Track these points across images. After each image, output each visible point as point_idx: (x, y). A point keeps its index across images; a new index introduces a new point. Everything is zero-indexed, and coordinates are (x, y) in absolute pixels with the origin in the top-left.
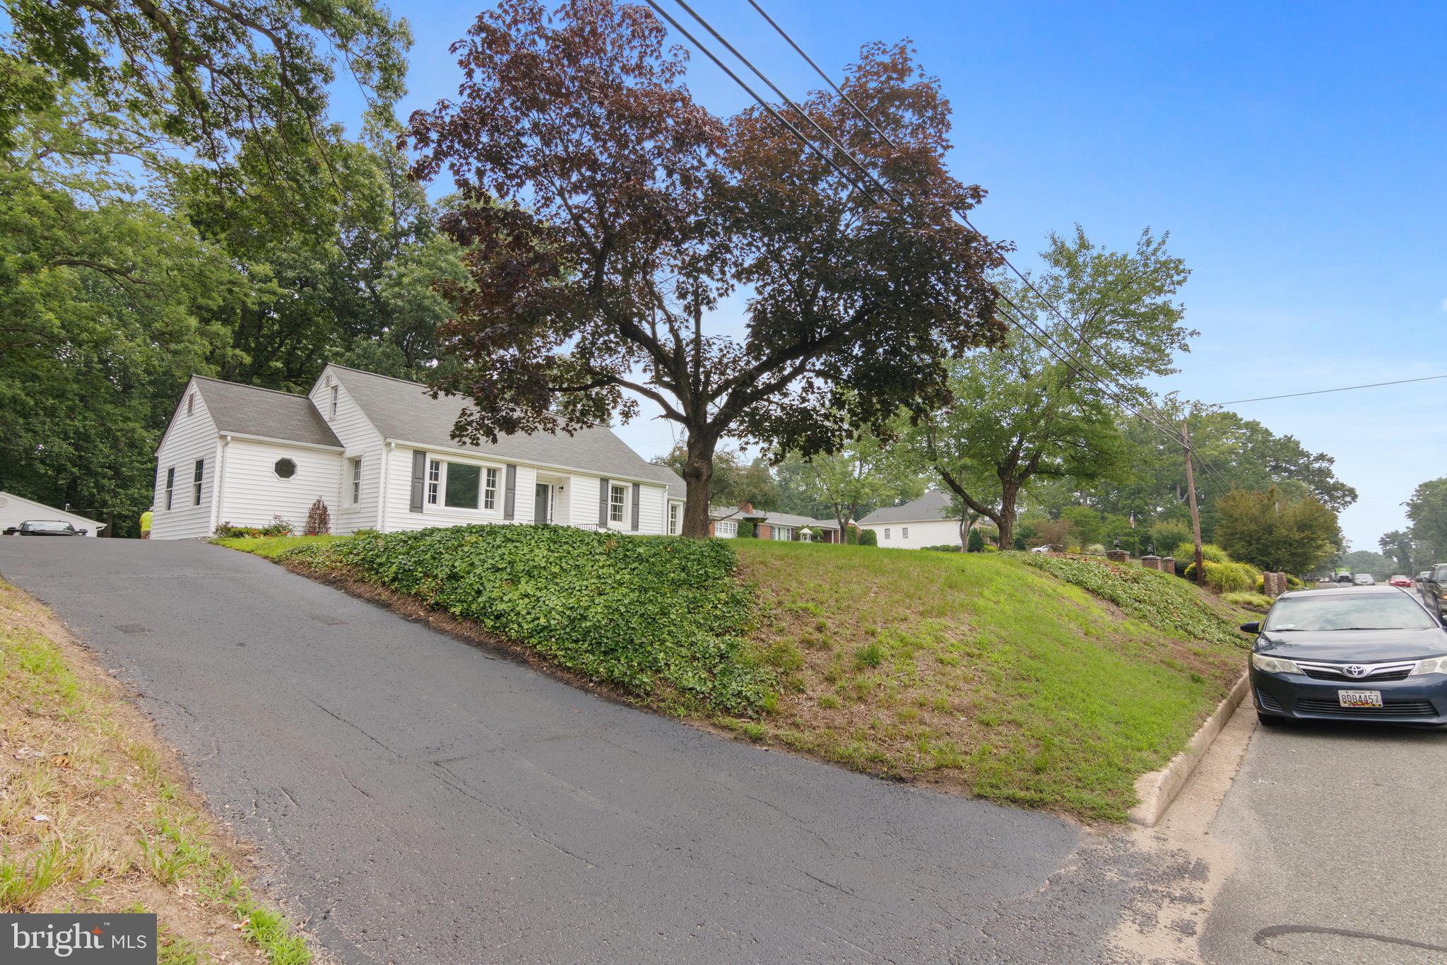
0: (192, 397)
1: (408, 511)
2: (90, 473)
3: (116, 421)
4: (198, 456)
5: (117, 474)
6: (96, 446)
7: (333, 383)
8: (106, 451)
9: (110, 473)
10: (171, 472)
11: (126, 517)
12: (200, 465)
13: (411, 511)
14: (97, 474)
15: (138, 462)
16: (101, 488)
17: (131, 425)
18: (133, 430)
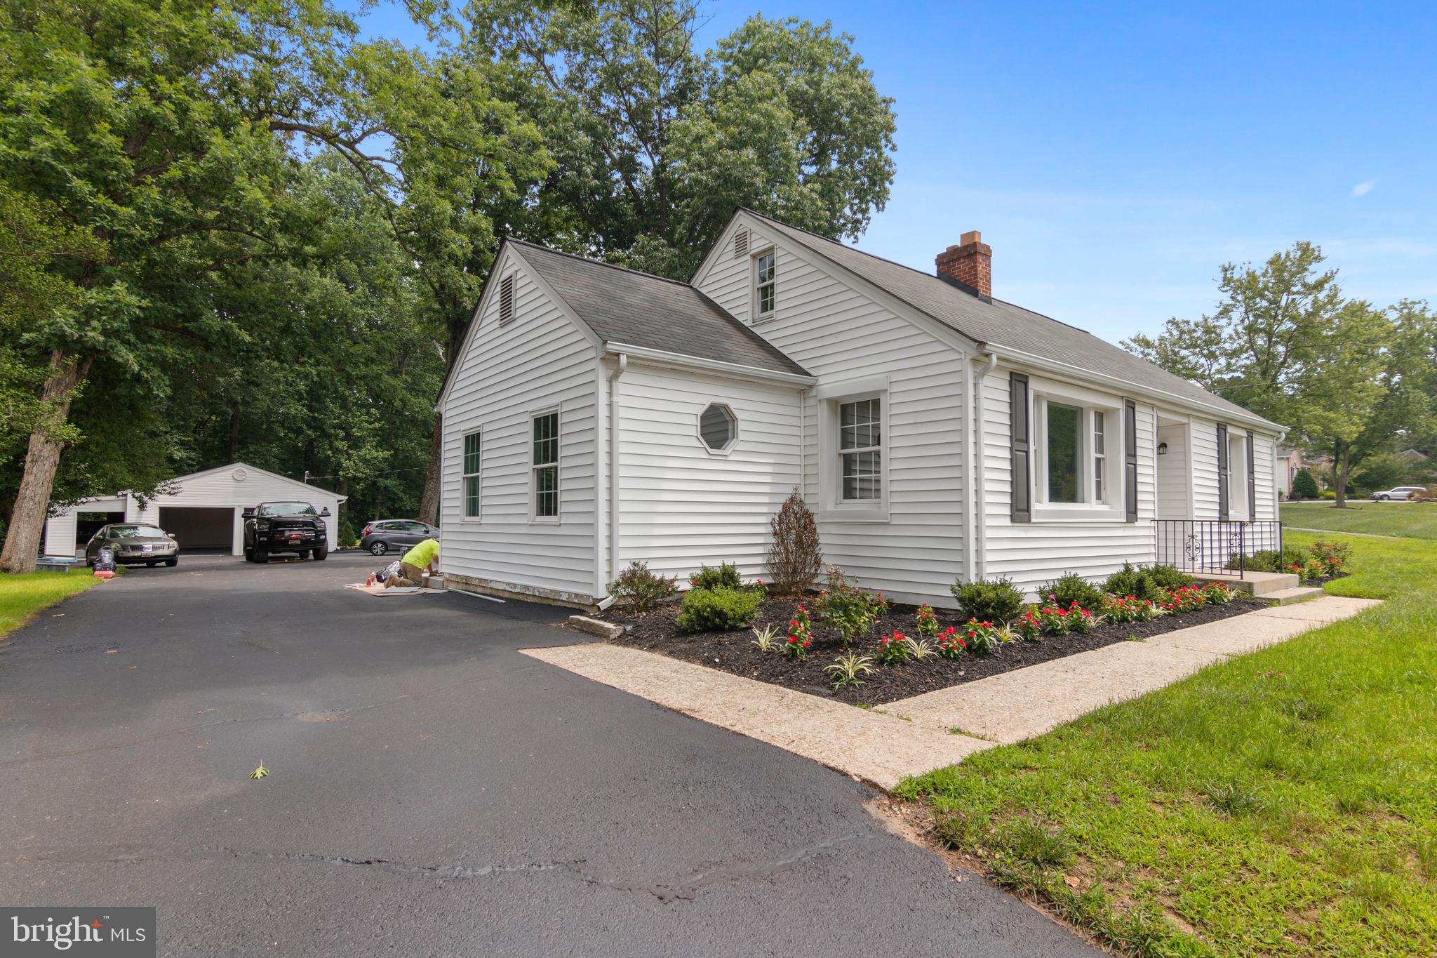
0: (507, 286)
1: (1007, 522)
2: (325, 435)
3: (356, 365)
4: (542, 406)
5: (348, 436)
6: (327, 407)
7: (757, 245)
8: (337, 411)
9: (342, 434)
10: (473, 442)
11: (360, 479)
12: (546, 427)
13: (1013, 519)
14: (330, 435)
15: (366, 421)
16: (337, 451)
17: (376, 369)
18: (378, 377)
